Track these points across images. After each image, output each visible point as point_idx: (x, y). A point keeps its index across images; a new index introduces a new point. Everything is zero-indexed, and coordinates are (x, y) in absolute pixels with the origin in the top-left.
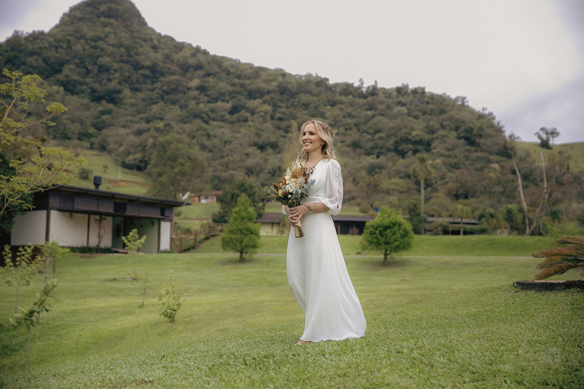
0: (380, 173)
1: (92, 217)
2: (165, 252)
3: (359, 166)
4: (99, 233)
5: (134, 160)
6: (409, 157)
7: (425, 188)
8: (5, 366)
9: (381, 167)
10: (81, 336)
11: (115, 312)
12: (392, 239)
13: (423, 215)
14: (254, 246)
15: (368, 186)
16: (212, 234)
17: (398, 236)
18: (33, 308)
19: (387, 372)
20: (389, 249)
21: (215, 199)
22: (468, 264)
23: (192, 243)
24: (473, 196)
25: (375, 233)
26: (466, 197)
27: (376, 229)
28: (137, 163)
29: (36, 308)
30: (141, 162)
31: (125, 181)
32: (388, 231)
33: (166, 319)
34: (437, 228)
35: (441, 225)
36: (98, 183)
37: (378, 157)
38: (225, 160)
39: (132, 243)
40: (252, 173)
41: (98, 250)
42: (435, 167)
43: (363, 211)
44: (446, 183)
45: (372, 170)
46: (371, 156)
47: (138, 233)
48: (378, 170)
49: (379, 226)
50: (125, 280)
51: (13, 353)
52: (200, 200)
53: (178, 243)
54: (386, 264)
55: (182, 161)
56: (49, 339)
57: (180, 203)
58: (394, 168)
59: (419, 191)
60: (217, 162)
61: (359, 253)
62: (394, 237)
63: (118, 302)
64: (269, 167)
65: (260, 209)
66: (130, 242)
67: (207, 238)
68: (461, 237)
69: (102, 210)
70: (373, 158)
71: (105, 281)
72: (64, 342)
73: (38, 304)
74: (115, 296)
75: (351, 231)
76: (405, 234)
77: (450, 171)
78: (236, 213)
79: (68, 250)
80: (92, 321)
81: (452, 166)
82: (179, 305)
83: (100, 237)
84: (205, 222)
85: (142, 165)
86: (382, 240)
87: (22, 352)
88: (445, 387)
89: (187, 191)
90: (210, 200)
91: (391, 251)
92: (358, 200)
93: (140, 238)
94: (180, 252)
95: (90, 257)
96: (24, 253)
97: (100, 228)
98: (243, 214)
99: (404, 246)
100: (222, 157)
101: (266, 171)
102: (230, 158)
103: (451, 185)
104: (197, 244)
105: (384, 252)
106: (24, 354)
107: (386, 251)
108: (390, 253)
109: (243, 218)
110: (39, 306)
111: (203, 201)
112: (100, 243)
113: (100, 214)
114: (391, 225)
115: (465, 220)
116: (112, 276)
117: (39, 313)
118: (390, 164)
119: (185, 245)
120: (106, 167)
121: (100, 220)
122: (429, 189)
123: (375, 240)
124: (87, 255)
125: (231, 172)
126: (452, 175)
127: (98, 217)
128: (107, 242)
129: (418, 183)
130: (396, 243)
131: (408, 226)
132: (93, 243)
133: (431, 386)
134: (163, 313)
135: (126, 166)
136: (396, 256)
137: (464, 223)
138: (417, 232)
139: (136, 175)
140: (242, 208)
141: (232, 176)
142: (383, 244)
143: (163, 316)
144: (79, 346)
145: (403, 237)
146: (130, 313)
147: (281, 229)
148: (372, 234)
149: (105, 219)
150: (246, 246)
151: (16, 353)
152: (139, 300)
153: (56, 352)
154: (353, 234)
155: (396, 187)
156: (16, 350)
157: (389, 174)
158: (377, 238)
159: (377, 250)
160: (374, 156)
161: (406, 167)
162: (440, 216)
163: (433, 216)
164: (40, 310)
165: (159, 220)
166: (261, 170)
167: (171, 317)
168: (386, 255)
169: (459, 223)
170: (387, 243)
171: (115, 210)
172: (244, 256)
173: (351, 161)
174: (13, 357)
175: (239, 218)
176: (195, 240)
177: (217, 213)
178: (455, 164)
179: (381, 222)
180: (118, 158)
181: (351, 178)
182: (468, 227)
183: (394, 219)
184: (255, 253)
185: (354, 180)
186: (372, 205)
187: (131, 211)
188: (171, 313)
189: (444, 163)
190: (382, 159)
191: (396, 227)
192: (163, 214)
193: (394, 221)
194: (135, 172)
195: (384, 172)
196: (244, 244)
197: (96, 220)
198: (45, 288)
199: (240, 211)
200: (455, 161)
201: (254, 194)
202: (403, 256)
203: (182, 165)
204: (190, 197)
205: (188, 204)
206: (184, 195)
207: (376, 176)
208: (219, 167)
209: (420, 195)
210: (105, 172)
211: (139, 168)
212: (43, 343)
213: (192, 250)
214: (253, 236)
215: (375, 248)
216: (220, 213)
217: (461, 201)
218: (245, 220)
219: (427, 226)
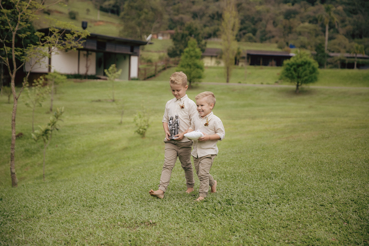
0: (295, 17)
1: (81, 52)
2: (134, 79)
3: (278, 12)
4: (87, 64)
5: (109, 5)
6: (317, 4)
7: (329, 29)
8: (27, 164)
9: (295, 13)
10: (80, 145)
11: (102, 127)
12: (303, 74)
13: (326, 52)
14: (200, 77)
15: (284, 27)
16: (168, 65)
17: (308, 72)
18: (48, 127)
19: (316, 227)
20: (300, 81)
21: (169, 36)
22: (360, 94)
23: (153, 72)
24: (366, 36)
25: (290, 70)
26: (361, 37)
27: (291, 66)
28: (111, 7)
29: (50, 127)
30: (114, 6)
31: (102, 21)
32: (300, 68)
33: (139, 135)
34: (336, 61)
35: (340, 60)
36: (85, 26)
37: (293, 4)
38: (176, 6)
39: (112, 74)
40: (197, 16)
41: (87, 77)
42: (337, 13)
43: (280, 47)
44: (346, 26)
45: (288, 15)
46: (288, 4)
47: (116, 67)
48: (293, 15)
49: (293, 64)
50: (106, 101)
51: (32, 155)
52: (157, 37)
53: (143, 72)
54: (298, 92)
55: (146, 10)
56: (57, 146)
57: (145, 42)
58: (306, 14)
59: (324, 32)
60: (171, 8)
61: (276, 82)
62: (305, 72)
63: (103, 119)
64: (210, 12)
65: (203, 46)
66: (110, 73)
67: (164, 69)
68: (355, 71)
69: (89, 47)
70: (289, 6)
71: (93, 101)
72: (68, 149)
73: (51, 125)
74: (100, 114)
75: (270, 63)
76: (314, 70)
77: (349, 16)
78: (187, 52)
79: (65, 77)
80: (86, 134)
81: (351, 12)
82: (148, 126)
83: (87, 67)
84: (162, 54)
85: (115, 9)
86: (295, 74)
87: (38, 155)
88: (359, 244)
89: (150, 34)
90: (165, 38)
91: (302, 83)
92: (277, 38)
93: (117, 71)
94: (145, 79)
95: (81, 82)
96: (37, 83)
97: (87, 60)
98: (192, 53)
99: (312, 79)
100: (175, 4)
101: (208, 15)
102: (181, 5)
103: (350, 27)
104: (157, 73)
105: (296, 83)
106: (40, 156)
107: (298, 83)
108: (301, 85)
109: (191, 56)
110: (52, 126)
111: (160, 38)
112: (87, 71)
113: (87, 50)
114: (303, 63)
115: (359, 55)
116: (97, 98)
117: (51, 131)
118: (302, 10)
119: (148, 74)
120: (88, 10)
121: (87, 55)
122: (332, 30)
123: (290, 75)
124: (78, 80)
125: (181, 16)
126: (350, 19)
127: (85, 52)
128: (92, 71)
129: (323, 26)
130: (306, 78)
131: (316, 65)
132: (83, 71)
133: (349, 243)
134: (137, 131)
135: (104, 10)
136: (305, 86)
137: (358, 58)
138: (321, 66)
139: (110, 17)
140: (191, 48)
141: (182, 18)
142: (296, 78)
143: (136, 133)
144: (78, 153)
145: (311, 73)
146: (112, 128)
147: (218, 60)
148: (287, 70)
149: (91, 54)
150: (194, 77)
151: (35, 155)
152: (118, 118)
153: (62, 156)
154: (272, 65)
155: (306, 30)
156: (34, 153)
157: (301, 18)
158: (291, 73)
159: (291, 82)
160: (290, 4)
161: (314, 13)
162: (339, 52)
163: (333, 52)
164: (52, 129)
165: (130, 56)
166: (204, 15)
167: (142, 134)
168: (298, 86)
169: (354, 58)
170: (299, 77)
171: (98, 47)
172: (192, 84)
173: (272, 8)
174: (33, 158)
175: (189, 56)
176: (156, 70)
177: (171, 49)
178: (353, 10)
179: (295, 61)
180: (97, 3)
181: (272, 21)
182: (361, 60)
183: (305, 59)
184: (200, 82)
185: (274, 23)
186: (287, 44)
187: (109, 49)
188: (143, 132)
189: (345, 10)
190: (296, 7)
191: (307, 66)
192: (132, 50)
193: (305, 61)
194: (110, 14)
195: (298, 17)
196: (192, 76)
197: (84, 55)
198: (56, 114)
199: (189, 51)
200: (354, 7)
201: (198, 34)
202: (311, 86)
203: (147, 13)
204: (152, 38)
205: (151, 44)
206: (147, 36)
207: (291, 20)
208: (172, 12)
209: (325, 36)
210: (87, 14)
211: (113, 12)
212: (53, 149)
213: (153, 78)
214: (199, 70)
215: (290, 81)
216: (173, 48)
217: (356, 40)
218: (194, 58)
219: (329, 60)
